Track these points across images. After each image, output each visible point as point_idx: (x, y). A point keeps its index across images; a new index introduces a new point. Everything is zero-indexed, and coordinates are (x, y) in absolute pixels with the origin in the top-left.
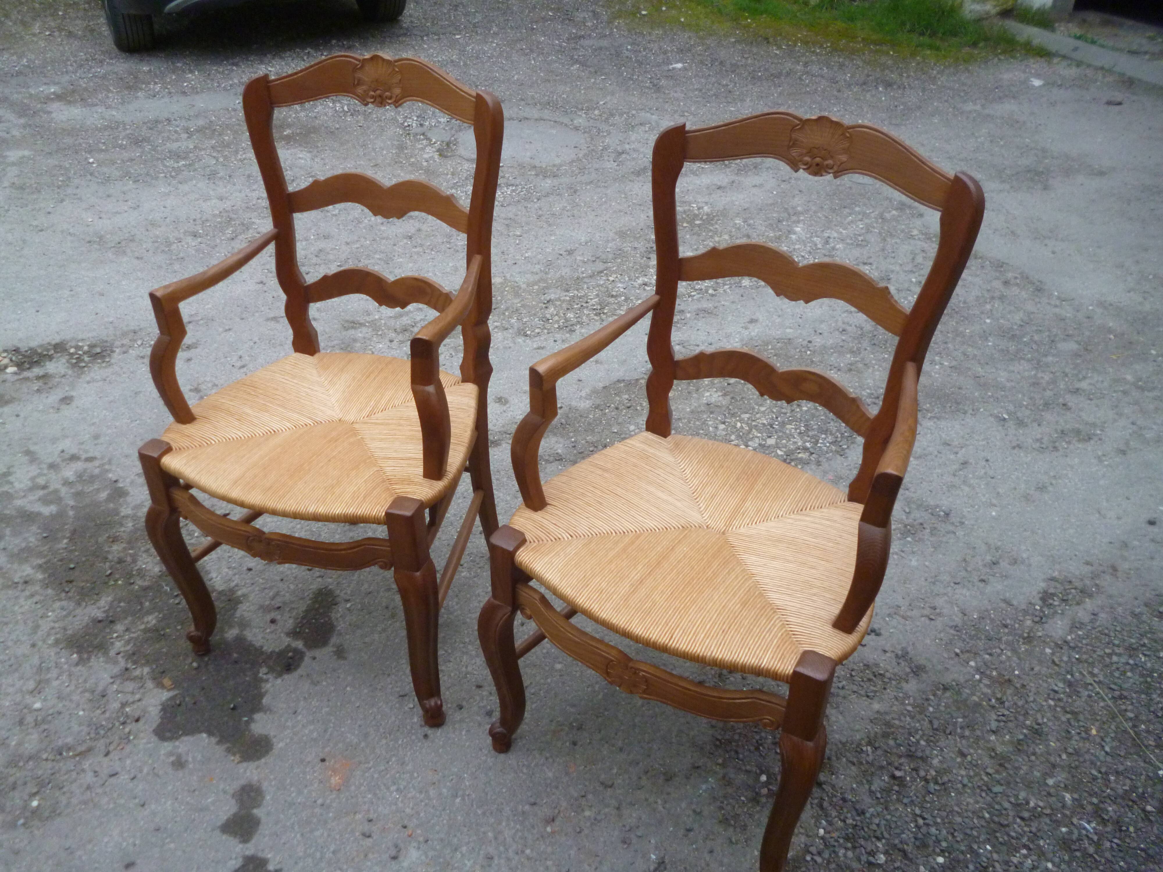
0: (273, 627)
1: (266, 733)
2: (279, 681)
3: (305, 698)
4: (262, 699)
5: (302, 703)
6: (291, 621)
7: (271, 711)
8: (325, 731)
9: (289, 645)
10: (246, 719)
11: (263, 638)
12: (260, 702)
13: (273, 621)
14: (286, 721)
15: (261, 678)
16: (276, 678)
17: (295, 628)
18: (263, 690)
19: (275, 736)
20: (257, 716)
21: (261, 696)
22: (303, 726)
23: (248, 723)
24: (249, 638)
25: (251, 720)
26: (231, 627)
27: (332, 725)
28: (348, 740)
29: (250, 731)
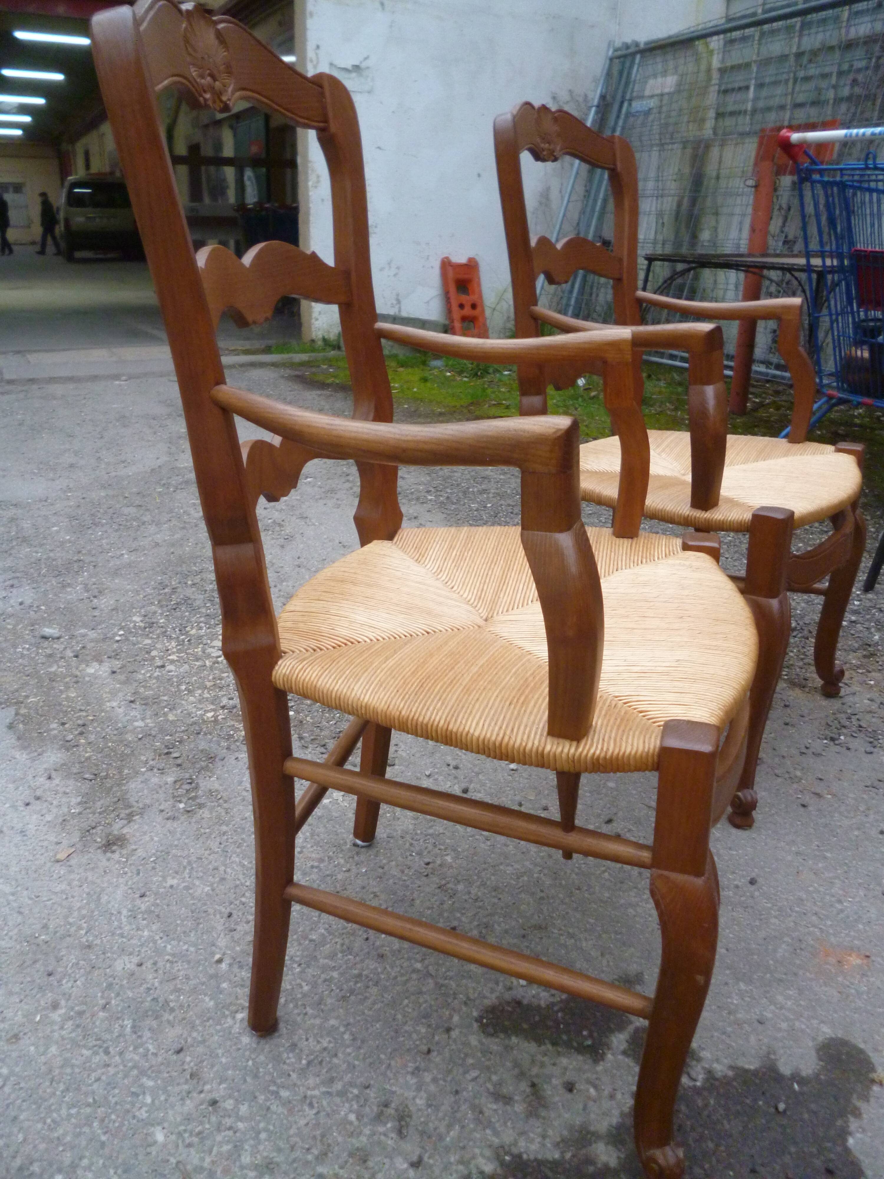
0: (580, 1086)
1: (813, 1053)
2: (705, 1054)
3: (730, 1013)
4: (747, 1071)
5: (739, 1016)
6: (564, 1061)
7: (769, 1053)
8: (781, 980)
9: (624, 1053)
10: (796, 1086)
11: (612, 1097)
12: (755, 1073)
13: (570, 1087)
14: (780, 1030)
15: (707, 1080)
16: (699, 1060)
17: (581, 1049)
18: (731, 1073)
19: (814, 1039)
20: (786, 1070)
21: (742, 1074)
22: (781, 1008)
23: (802, 1081)
24: (615, 1121)
25: (796, 1077)
26: (589, 1161)
27: (768, 975)
28: (786, 954)
29: (817, 1075)
